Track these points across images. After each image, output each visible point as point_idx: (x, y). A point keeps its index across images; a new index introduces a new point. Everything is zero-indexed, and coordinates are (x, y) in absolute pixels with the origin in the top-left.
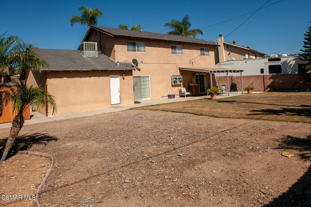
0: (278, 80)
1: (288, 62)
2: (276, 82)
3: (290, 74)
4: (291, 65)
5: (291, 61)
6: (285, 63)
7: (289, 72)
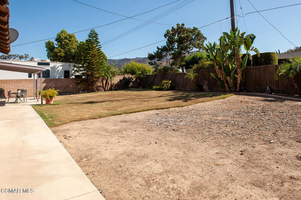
0: (51, 84)
1: (56, 67)
2: (49, 86)
3: (57, 79)
4: (59, 70)
5: (59, 66)
6: (53, 68)
7: (56, 76)
